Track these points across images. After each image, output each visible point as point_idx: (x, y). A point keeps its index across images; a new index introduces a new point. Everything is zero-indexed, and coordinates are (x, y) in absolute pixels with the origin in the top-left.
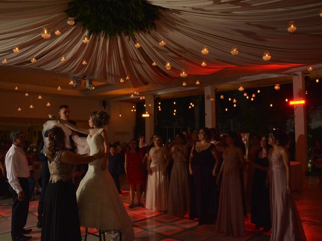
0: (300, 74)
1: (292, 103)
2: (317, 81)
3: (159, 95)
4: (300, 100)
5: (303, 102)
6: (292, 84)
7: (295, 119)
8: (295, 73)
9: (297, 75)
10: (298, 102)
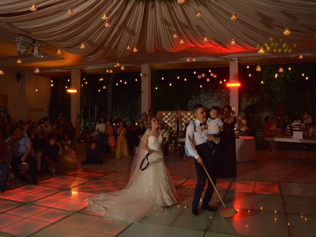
0: (236, 60)
1: (228, 85)
2: (248, 67)
3: (86, 70)
4: (236, 83)
5: (238, 85)
6: (229, 68)
7: (231, 99)
8: (233, 59)
9: (234, 61)
10: (234, 85)
